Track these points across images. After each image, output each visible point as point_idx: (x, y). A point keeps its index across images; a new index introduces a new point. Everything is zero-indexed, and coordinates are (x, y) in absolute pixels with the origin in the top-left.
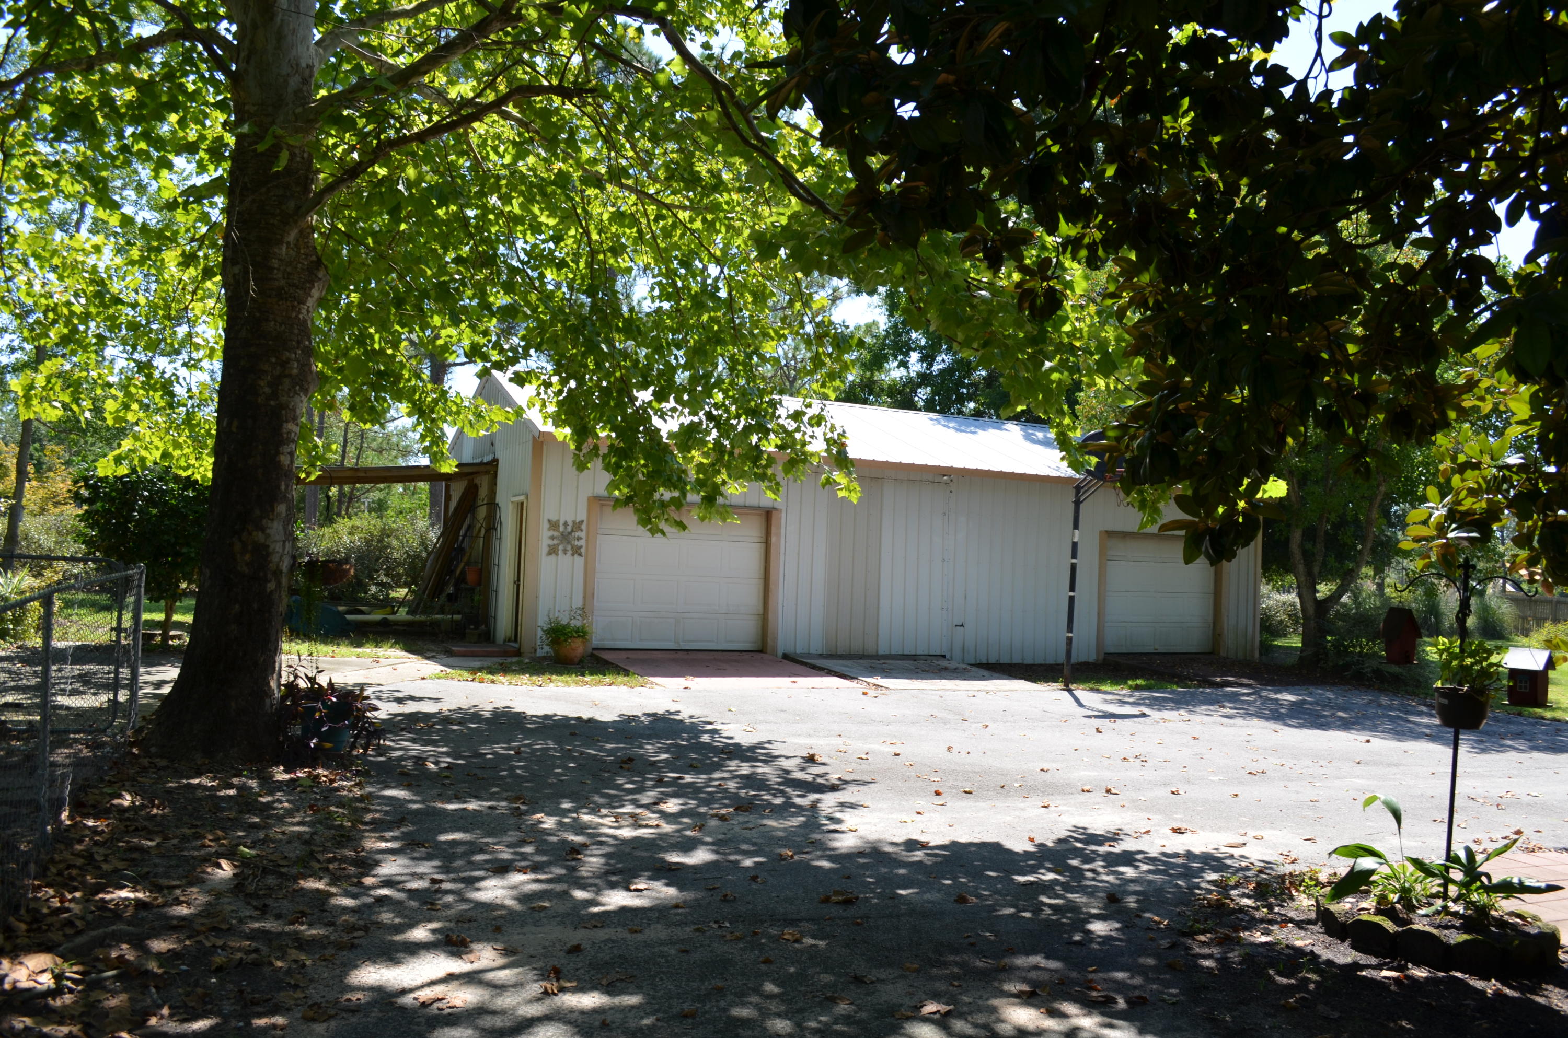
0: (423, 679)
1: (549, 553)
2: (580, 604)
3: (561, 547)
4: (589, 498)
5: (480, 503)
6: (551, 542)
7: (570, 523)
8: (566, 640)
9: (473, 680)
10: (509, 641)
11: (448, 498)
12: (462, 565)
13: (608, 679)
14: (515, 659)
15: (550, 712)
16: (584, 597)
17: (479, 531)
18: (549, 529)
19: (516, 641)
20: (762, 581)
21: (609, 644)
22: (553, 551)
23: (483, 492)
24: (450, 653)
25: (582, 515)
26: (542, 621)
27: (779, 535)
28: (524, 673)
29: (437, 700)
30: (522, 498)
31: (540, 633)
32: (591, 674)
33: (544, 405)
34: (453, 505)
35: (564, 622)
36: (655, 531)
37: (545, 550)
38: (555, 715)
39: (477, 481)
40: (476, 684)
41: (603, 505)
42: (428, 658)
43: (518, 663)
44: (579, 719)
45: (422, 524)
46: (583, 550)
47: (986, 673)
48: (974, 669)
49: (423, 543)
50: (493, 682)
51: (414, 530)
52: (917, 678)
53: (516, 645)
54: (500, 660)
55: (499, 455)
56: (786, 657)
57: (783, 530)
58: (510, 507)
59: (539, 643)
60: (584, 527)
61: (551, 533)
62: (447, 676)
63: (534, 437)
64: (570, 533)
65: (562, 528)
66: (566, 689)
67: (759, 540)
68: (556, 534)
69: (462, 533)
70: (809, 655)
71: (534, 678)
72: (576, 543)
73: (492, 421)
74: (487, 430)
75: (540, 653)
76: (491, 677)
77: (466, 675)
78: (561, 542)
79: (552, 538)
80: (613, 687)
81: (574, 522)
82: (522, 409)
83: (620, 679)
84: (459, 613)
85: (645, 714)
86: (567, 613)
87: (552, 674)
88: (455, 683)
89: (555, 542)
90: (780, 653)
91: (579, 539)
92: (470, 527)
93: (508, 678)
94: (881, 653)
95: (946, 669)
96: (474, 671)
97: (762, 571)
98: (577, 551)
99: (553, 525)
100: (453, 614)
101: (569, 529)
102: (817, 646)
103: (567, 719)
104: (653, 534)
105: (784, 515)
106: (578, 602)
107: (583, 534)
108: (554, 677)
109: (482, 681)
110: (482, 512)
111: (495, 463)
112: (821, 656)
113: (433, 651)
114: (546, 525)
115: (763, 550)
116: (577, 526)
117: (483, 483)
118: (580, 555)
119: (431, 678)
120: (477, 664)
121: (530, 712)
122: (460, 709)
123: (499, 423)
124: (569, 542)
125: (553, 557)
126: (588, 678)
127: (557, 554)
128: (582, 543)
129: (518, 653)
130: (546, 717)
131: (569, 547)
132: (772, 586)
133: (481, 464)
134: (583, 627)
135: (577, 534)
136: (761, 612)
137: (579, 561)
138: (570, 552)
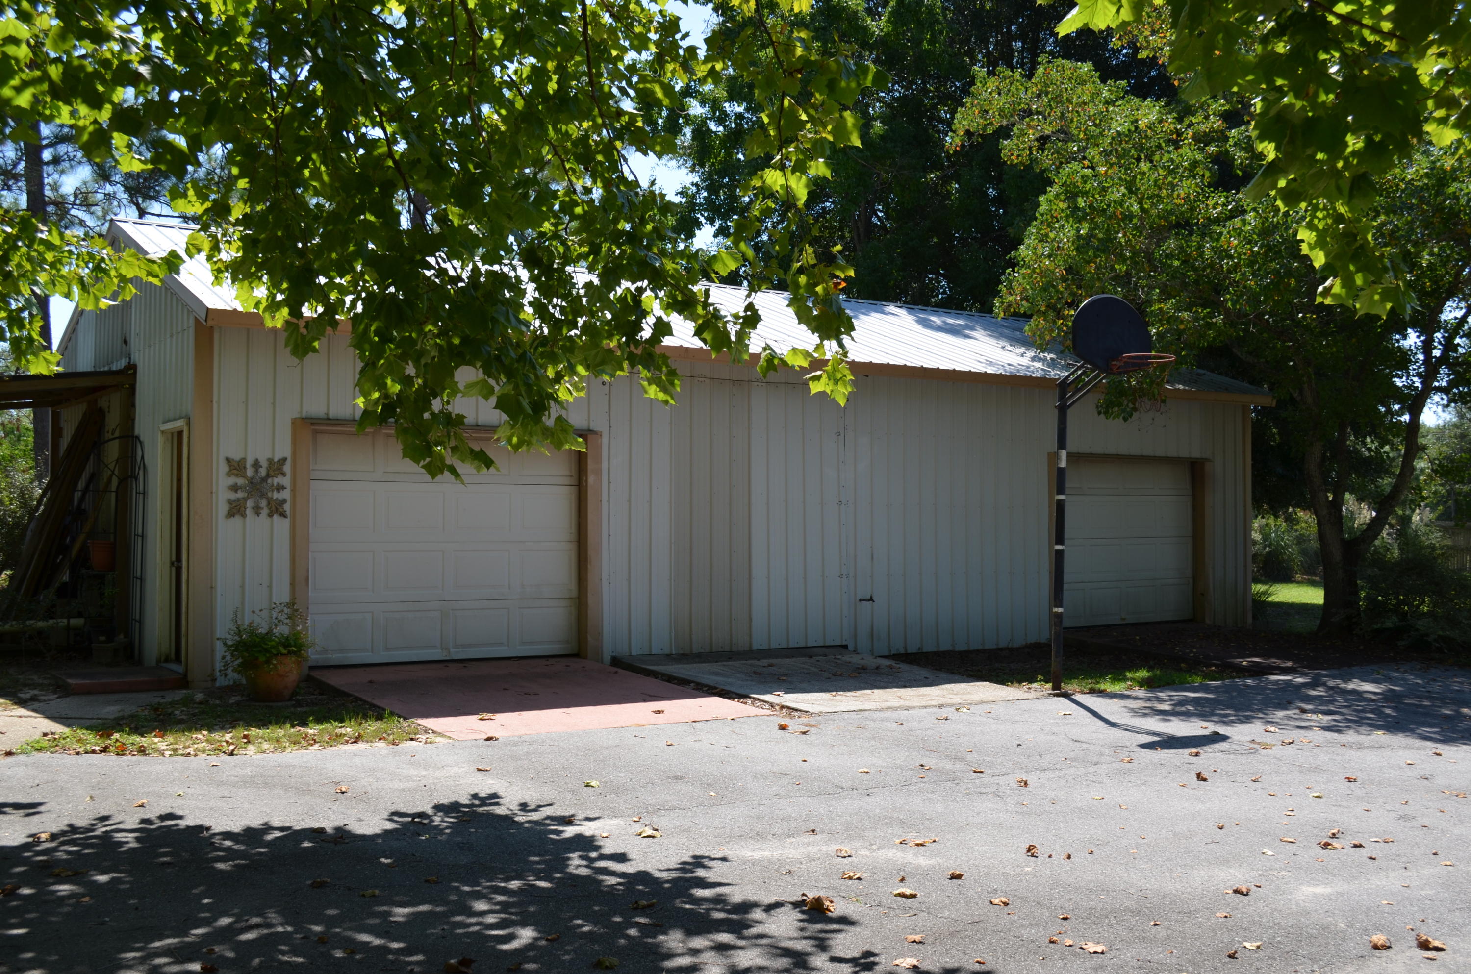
0: (9, 754)
1: (231, 514)
2: (286, 599)
3: (250, 504)
4: (294, 422)
5: (108, 436)
6: (233, 496)
7: (264, 464)
8: (268, 662)
9: (105, 750)
10: (167, 660)
11: (57, 432)
12: (82, 537)
13: (348, 729)
14: (179, 694)
15: (255, 822)
16: (293, 584)
17: (110, 481)
18: (229, 474)
19: (178, 659)
20: (573, 546)
21: (335, 658)
22: (236, 510)
23: (113, 420)
24: (64, 691)
25: (283, 449)
26: (223, 628)
27: (598, 472)
28: (198, 730)
29: (30, 808)
30: (180, 424)
31: (220, 648)
32: (319, 721)
33: (215, 248)
34: (65, 442)
35: (262, 630)
36: (435, 469)
37: (223, 508)
38: (268, 828)
39: (103, 403)
40: (110, 759)
41: (316, 433)
42: (22, 703)
43: (187, 702)
44: (317, 833)
45: (22, 478)
46: (287, 507)
47: (924, 672)
48: (904, 666)
49: (24, 504)
50: (142, 751)
51: (10, 485)
52: (837, 690)
53: (180, 669)
54: (152, 698)
55: (138, 358)
56: (616, 662)
57: (605, 465)
58: (160, 439)
59: (218, 665)
60: (287, 468)
61: (232, 480)
62: (53, 744)
63: (197, 320)
64: (264, 480)
65: (250, 472)
66: (278, 757)
67: (567, 481)
68: (240, 481)
69: (81, 485)
70: (651, 657)
71: (216, 736)
72: (276, 495)
73: (122, 278)
74: (114, 297)
75: (221, 682)
76: (137, 739)
77: (92, 740)
78: (250, 495)
79: (235, 488)
80: (361, 746)
81: (270, 461)
82: (178, 257)
83: (372, 726)
84: (80, 615)
85: (438, 808)
86: (265, 614)
87: (248, 725)
88: (69, 760)
89: (240, 495)
90: (607, 658)
91: (281, 488)
92: (93, 477)
93: (170, 739)
94: (756, 647)
95: (863, 669)
96: (104, 729)
97: (574, 530)
98: (277, 509)
99: (236, 467)
100: (69, 618)
101: (263, 472)
102: (661, 643)
103: (293, 836)
104: (433, 476)
105: (605, 440)
106: (282, 594)
107: (286, 481)
108: (254, 732)
109: (121, 751)
110: (113, 451)
111: (131, 370)
112: (669, 658)
113: (33, 686)
114: (224, 468)
115: (574, 498)
116: (276, 467)
117: (113, 404)
118: (283, 515)
119: (24, 752)
120: (111, 711)
121: (219, 825)
122: (73, 829)
123: (135, 281)
124: (263, 495)
125: (237, 520)
126: (312, 730)
127: (244, 515)
128: (286, 494)
129: (183, 682)
130: (251, 835)
131: (263, 503)
132: (591, 553)
133: (110, 373)
134: (296, 636)
135: (276, 481)
136: (574, 594)
137: (282, 526)
138: (265, 511)
